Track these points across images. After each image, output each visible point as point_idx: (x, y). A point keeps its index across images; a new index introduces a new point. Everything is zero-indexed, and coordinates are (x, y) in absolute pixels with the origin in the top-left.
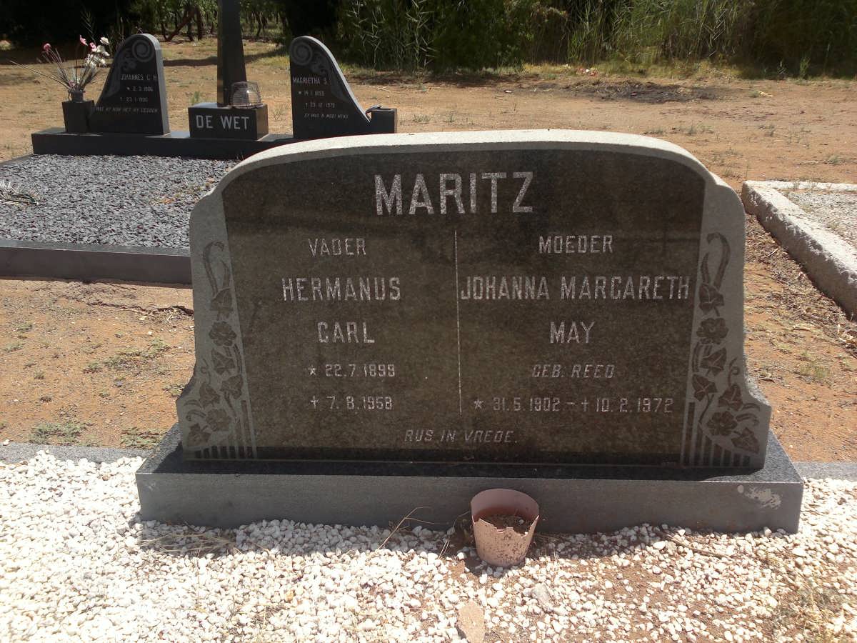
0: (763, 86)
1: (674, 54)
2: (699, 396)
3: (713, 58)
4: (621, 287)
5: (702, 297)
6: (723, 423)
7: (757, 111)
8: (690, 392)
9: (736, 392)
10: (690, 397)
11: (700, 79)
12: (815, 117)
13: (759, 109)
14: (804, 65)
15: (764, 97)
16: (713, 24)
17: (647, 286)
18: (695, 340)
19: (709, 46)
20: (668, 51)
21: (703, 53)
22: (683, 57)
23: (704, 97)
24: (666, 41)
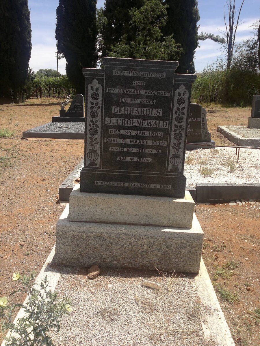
0: (229, 110)
1: (203, 101)
2: (203, 133)
3: (215, 102)
4: (193, 119)
5: (202, 120)
6: (206, 136)
7: (226, 115)
8: (201, 132)
9: (207, 132)
10: (201, 133)
11: (211, 108)
12: (242, 117)
13: (227, 115)
14: (242, 103)
15: (229, 112)
16: (214, 91)
17: (196, 119)
18: (202, 126)
19: (214, 98)
20: (201, 100)
21: (211, 100)
22: (205, 102)
23: (212, 112)
24: (200, 97)
